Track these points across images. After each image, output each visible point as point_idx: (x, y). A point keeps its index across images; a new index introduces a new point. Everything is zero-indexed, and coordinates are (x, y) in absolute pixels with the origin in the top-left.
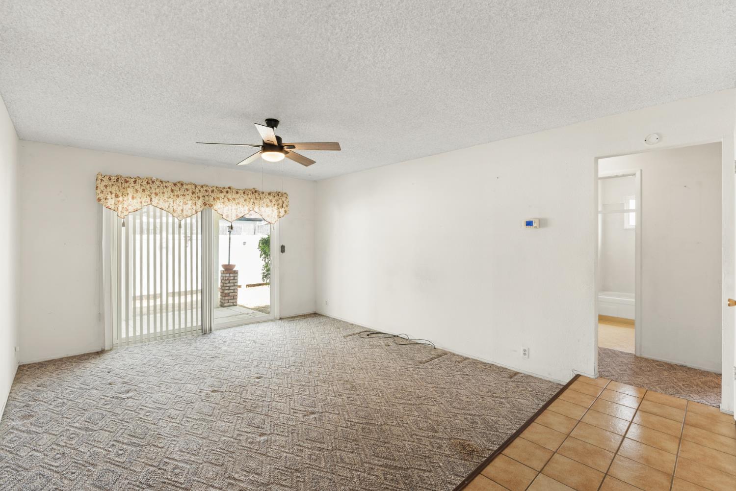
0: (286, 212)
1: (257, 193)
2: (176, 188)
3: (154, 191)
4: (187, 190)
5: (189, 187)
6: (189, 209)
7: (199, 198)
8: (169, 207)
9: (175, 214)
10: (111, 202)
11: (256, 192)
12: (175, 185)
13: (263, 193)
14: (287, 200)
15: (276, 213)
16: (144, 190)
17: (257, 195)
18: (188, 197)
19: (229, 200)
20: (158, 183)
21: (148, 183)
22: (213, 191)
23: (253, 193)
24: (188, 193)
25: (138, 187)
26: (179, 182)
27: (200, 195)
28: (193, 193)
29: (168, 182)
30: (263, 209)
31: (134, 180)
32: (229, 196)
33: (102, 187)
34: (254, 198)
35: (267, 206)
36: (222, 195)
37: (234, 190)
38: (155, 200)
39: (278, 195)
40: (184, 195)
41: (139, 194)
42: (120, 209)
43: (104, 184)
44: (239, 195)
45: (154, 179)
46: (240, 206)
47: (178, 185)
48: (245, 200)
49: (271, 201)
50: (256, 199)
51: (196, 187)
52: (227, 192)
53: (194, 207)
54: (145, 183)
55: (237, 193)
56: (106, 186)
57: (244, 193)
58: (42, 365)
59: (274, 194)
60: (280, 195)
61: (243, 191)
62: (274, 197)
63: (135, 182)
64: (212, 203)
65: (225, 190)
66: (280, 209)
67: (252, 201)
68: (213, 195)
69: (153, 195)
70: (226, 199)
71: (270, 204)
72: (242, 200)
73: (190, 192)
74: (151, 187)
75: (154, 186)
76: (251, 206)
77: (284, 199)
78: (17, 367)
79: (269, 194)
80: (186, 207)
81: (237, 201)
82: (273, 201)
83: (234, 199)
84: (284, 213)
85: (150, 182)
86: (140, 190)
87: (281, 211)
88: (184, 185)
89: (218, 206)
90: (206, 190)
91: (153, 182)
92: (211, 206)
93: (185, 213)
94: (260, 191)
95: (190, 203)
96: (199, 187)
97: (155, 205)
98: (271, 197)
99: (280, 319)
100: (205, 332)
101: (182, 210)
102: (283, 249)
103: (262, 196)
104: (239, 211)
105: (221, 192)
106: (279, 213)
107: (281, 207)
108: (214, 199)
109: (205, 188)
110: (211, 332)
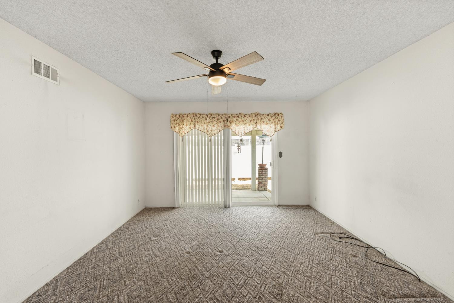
0: (281, 127)
1: (259, 116)
2: (208, 118)
3: (197, 121)
4: (214, 118)
5: (215, 116)
6: (216, 129)
7: (221, 122)
8: (204, 129)
9: (208, 133)
10: (177, 129)
11: (258, 114)
12: (207, 115)
13: (263, 115)
14: (282, 118)
15: (273, 128)
16: (192, 121)
17: (259, 117)
18: (215, 123)
19: (239, 122)
20: (198, 115)
21: (193, 116)
22: (229, 117)
23: (256, 116)
24: (214, 119)
25: (189, 119)
26: (210, 114)
27: (222, 120)
28: (218, 119)
29: (204, 114)
30: (263, 127)
31: (187, 115)
32: (240, 119)
33: (172, 121)
34: (257, 119)
35: (267, 124)
36: (235, 119)
37: (243, 115)
38: (197, 126)
39: (275, 115)
40: (212, 121)
41: (189, 123)
42: (181, 132)
43: (173, 119)
44: (246, 118)
45: (197, 113)
46: (247, 125)
47: (209, 115)
48: (251, 121)
49: (269, 120)
50: (258, 119)
51: (219, 115)
52: (238, 117)
53: (218, 128)
54: (192, 116)
55: (245, 116)
56: (174, 120)
57: (250, 116)
59: (271, 115)
60: (277, 115)
61: (249, 115)
62: (272, 116)
63: (187, 116)
64: (229, 125)
65: (237, 116)
66: (277, 125)
67: (255, 121)
68: (229, 119)
69: (196, 123)
70: (238, 122)
71: (268, 122)
72: (248, 121)
73: (216, 119)
74: (195, 119)
75: (197, 117)
76: (254, 125)
77: (279, 118)
79: (268, 115)
80: (214, 129)
81: (245, 122)
82: (271, 120)
83: (243, 121)
84: (280, 128)
85: (195, 115)
86: (190, 121)
87: (277, 127)
88: (212, 115)
89: (234, 127)
90: (225, 117)
91: (196, 115)
92: (228, 126)
93: (213, 132)
94: (261, 113)
95: (216, 125)
96: (221, 115)
97: (198, 128)
98: (269, 118)
99: (278, 206)
100: (226, 206)
101: (211, 131)
102: (281, 155)
103: (263, 117)
104: (246, 129)
105: (234, 117)
106: (276, 128)
107: (278, 124)
108: (230, 122)
109: (224, 116)
110: (229, 207)
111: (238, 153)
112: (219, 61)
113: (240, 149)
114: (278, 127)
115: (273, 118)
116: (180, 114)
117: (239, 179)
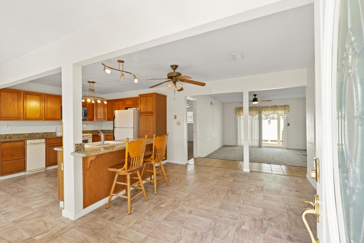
0: (288, 112)
4: (254, 109)
7: (257, 110)
9: (251, 115)
10: (238, 113)
11: (275, 106)
13: (278, 106)
14: (289, 108)
15: (284, 112)
18: (254, 111)
23: (274, 107)
28: (256, 109)
30: (278, 112)
32: (266, 109)
33: (236, 111)
35: (280, 110)
36: (264, 109)
39: (285, 106)
42: (239, 115)
48: (272, 109)
49: (281, 109)
50: (276, 109)
51: (256, 108)
52: (266, 108)
55: (269, 108)
57: (271, 107)
58: (226, 146)
60: (286, 106)
64: (261, 111)
67: (274, 109)
68: (261, 109)
70: (265, 110)
71: (281, 110)
72: (271, 109)
73: (255, 109)
76: (274, 111)
77: (287, 107)
78: (223, 145)
79: (281, 106)
80: (254, 113)
81: (269, 110)
82: (283, 109)
83: (268, 110)
84: (287, 112)
89: (263, 112)
92: (261, 112)
93: (254, 115)
95: (255, 112)
99: (287, 149)
100: (260, 146)
101: (253, 114)
102: (288, 125)
103: (278, 107)
104: (269, 113)
105: (264, 108)
106: (285, 112)
107: (286, 110)
108: (262, 110)
109: (259, 108)
110: (261, 147)
111: (269, 124)
112: (256, 98)
113: (270, 122)
114: (286, 112)
115: (284, 107)
116: (239, 108)
117: (271, 141)
